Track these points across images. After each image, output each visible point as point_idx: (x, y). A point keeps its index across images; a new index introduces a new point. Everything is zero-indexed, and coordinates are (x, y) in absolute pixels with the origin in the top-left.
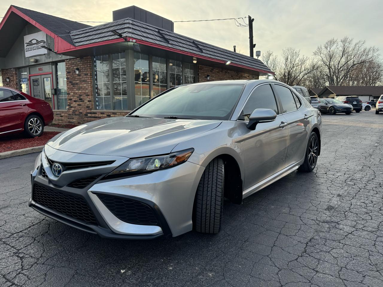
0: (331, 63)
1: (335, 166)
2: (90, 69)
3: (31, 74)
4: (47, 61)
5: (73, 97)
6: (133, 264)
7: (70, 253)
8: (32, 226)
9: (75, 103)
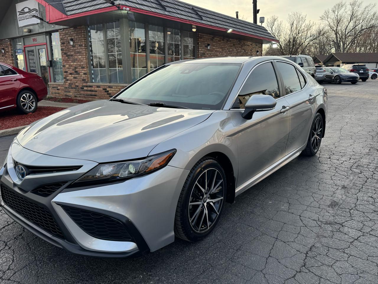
0: (338, 28)
1: (340, 148)
2: (84, 39)
3: (26, 44)
4: (41, 31)
5: (68, 70)
6: (108, 282)
7: (41, 265)
8: (6, 226)
9: (71, 76)
